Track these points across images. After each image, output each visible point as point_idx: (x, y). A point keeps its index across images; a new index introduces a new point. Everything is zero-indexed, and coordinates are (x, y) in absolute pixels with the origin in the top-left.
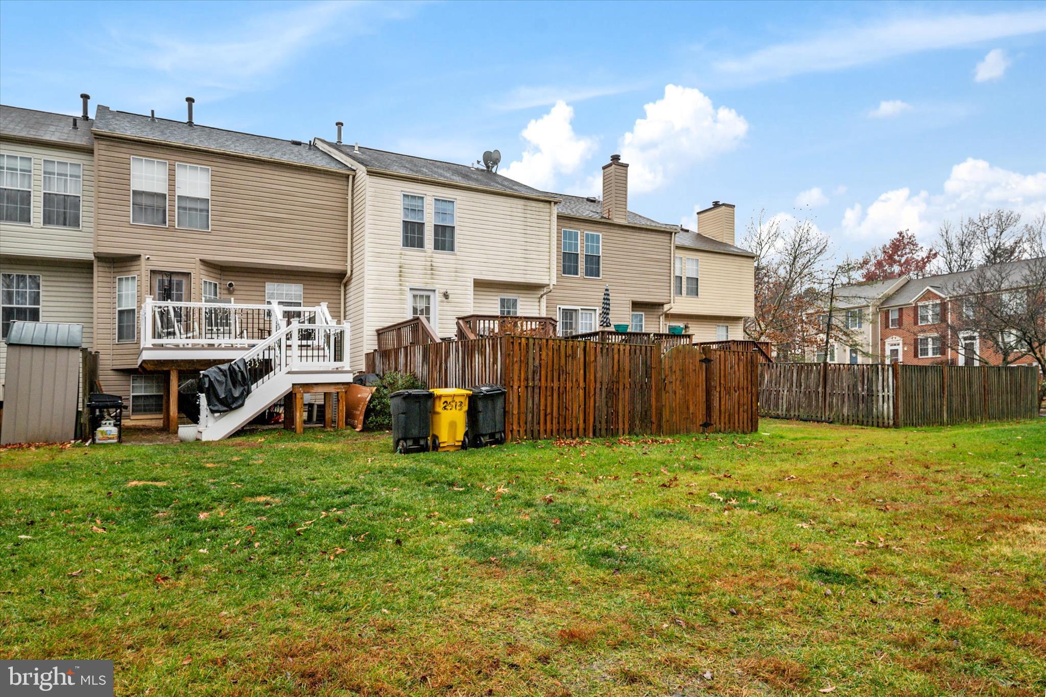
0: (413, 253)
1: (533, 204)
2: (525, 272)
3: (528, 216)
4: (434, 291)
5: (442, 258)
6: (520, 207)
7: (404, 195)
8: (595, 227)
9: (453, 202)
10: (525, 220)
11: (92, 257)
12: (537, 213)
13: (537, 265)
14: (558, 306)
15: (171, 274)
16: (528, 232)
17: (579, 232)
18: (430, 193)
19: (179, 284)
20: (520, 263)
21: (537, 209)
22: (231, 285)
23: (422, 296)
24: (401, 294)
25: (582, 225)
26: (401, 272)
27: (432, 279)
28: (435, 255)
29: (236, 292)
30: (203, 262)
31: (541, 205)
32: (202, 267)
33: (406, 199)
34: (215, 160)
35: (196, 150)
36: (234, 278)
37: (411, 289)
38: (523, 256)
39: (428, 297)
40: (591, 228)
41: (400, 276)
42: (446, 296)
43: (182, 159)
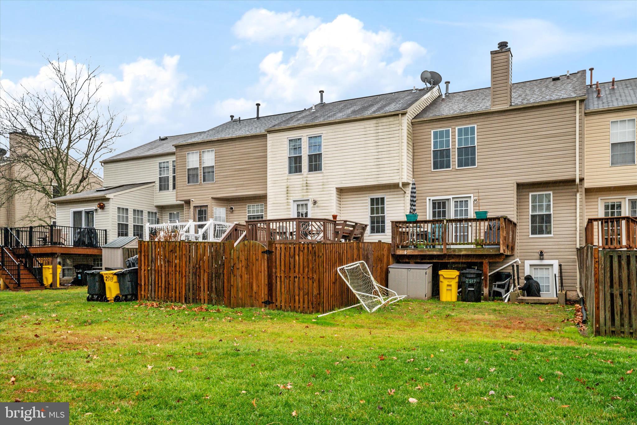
0: (296, 177)
1: (384, 120)
2: (377, 176)
3: (380, 131)
4: (309, 200)
5: (314, 177)
6: (372, 126)
7: (290, 140)
8: (467, 120)
9: (321, 136)
10: (377, 134)
11: (183, 202)
12: (388, 127)
13: (388, 169)
14: (428, 198)
15: (201, 206)
16: (380, 144)
17: (450, 129)
18: (304, 135)
19: (205, 211)
20: (373, 170)
21: (388, 123)
22: (232, 208)
23: (302, 205)
24: (288, 205)
25: (453, 123)
26: (287, 190)
27: (307, 192)
28: (309, 176)
29: (234, 212)
30: (214, 199)
31: (391, 119)
32: (213, 201)
33: (291, 142)
34: (216, 144)
35: (207, 142)
36: (233, 204)
37: (294, 201)
38: (376, 163)
39: (306, 205)
40: (464, 122)
41: (287, 193)
42: (315, 202)
43: (204, 148)
